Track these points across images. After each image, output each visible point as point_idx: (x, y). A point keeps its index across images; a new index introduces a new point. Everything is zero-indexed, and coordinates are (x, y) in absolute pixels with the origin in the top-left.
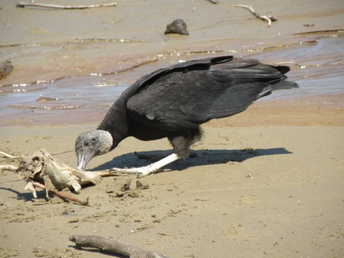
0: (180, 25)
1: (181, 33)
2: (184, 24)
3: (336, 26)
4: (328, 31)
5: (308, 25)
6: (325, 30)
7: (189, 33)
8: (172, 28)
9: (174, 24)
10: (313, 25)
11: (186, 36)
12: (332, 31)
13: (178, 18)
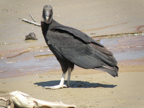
0: (33, 36)
1: (34, 39)
2: (35, 35)
3: (105, 34)
4: (103, 36)
5: (92, 34)
6: (101, 35)
7: (38, 39)
8: (29, 37)
9: (30, 35)
10: (95, 34)
11: (36, 40)
12: (105, 36)
13: (31, 32)
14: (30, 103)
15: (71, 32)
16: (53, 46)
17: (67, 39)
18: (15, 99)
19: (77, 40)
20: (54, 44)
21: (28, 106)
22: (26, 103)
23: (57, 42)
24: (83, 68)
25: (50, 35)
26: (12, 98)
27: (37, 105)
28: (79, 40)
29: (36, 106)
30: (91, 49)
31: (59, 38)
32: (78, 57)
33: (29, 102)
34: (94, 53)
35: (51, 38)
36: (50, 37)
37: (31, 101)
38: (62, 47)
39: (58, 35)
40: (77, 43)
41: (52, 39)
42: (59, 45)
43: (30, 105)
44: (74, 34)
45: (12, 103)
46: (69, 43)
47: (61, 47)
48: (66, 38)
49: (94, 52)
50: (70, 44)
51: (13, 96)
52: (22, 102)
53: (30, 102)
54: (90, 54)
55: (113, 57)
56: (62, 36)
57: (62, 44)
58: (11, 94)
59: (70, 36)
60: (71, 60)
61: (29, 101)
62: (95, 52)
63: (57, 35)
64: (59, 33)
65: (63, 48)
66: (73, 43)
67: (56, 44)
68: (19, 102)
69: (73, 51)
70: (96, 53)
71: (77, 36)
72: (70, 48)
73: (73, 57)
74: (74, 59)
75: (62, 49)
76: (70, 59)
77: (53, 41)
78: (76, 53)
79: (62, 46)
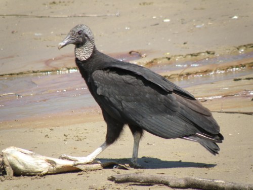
14: (40, 163)
15: (139, 73)
16: (106, 98)
17: (131, 86)
18: (14, 159)
19: (149, 87)
20: (109, 95)
21: (37, 168)
22: (34, 165)
23: (114, 91)
24: (160, 136)
25: (102, 78)
26: (8, 158)
27: (53, 166)
28: (152, 88)
29: (52, 168)
30: (174, 103)
31: (118, 83)
32: (151, 117)
33: (37, 163)
34: (179, 112)
35: (103, 83)
36: (101, 82)
37: (42, 161)
38: (122, 100)
39: (116, 78)
40: (149, 93)
41: (106, 86)
42: (117, 97)
43: (41, 168)
44: (144, 76)
45: (7, 166)
46: (137, 92)
47: (120, 100)
48: (129, 84)
49: (179, 109)
50: (137, 95)
51: (8, 154)
52: (25, 163)
53: (39, 161)
54: (172, 112)
55: (212, 118)
56: (124, 80)
57: (123, 95)
58: (4, 151)
59: (136, 79)
60: (139, 123)
61: (37, 161)
62: (181, 109)
63: (114, 78)
64: (117, 74)
65: (125, 102)
66: (142, 93)
67: (112, 94)
68: (20, 163)
69: (142, 106)
70: (184, 111)
71: (150, 80)
72: (138, 101)
73: (143, 117)
74: (143, 122)
75: (123, 104)
76: (137, 122)
77: (106, 89)
78: (148, 110)
79: (123, 97)
